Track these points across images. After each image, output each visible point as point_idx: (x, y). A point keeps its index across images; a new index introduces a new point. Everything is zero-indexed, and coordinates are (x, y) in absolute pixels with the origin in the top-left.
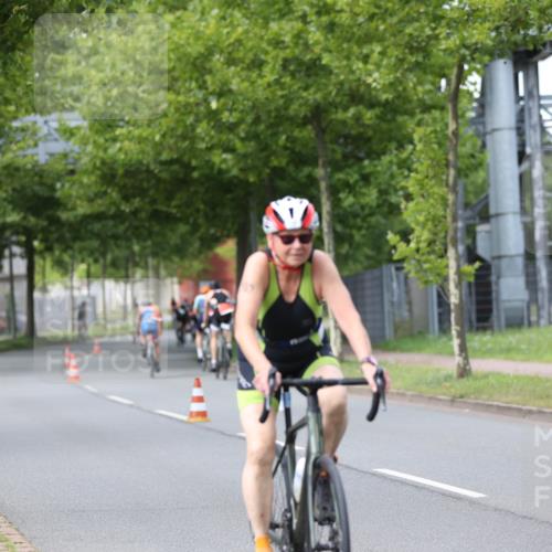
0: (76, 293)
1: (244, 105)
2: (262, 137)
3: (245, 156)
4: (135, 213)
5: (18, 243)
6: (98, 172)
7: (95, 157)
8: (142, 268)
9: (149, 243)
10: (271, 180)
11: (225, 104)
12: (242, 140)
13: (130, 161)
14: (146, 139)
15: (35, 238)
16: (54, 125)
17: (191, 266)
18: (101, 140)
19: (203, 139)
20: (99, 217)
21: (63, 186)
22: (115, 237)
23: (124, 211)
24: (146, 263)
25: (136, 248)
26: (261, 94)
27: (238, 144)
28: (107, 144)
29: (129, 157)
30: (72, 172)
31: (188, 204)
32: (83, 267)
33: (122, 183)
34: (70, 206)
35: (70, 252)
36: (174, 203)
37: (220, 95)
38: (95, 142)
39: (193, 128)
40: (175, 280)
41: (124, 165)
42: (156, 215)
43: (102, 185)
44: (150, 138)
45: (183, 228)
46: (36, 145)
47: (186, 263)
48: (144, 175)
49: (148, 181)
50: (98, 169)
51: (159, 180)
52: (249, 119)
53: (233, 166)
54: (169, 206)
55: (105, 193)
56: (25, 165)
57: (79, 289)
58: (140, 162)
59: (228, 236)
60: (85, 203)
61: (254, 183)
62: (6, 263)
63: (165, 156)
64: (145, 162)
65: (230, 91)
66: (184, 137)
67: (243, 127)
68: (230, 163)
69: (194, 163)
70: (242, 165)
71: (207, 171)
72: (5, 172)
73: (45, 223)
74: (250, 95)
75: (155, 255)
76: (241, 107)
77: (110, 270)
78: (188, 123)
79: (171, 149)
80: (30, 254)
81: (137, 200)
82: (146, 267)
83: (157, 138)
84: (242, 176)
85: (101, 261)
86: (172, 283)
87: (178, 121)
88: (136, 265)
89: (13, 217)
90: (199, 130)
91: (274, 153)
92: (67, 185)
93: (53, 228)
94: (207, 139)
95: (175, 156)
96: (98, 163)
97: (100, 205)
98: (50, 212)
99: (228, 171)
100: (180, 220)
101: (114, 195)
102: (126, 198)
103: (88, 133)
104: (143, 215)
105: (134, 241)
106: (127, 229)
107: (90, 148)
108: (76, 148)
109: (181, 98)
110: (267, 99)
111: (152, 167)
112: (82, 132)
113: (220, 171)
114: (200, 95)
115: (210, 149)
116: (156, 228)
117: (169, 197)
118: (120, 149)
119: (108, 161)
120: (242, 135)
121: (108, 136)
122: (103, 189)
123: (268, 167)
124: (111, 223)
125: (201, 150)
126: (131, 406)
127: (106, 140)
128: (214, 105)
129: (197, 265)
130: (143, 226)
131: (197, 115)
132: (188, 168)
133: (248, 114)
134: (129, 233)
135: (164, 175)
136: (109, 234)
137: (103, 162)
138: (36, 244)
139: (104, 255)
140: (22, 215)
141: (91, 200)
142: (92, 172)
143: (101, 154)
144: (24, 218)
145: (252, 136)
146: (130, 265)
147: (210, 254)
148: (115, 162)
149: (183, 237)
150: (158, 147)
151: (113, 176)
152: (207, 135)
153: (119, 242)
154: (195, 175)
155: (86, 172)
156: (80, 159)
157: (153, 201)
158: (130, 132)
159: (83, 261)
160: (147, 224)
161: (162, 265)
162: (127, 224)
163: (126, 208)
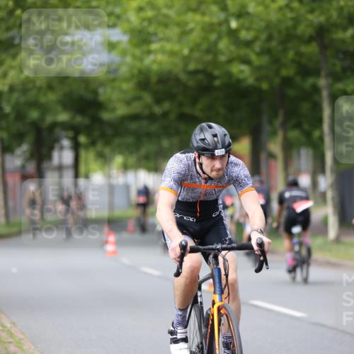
0: (113, 181)
2: (274, 52)
3: (259, 68)
4: (165, 115)
5: (67, 137)
6: (135, 80)
7: (133, 67)
10: (281, 89)
11: (243, 24)
12: (258, 54)
14: (177, 53)
18: (138, 53)
19: (224, 53)
20: (135, 117)
21: (105, 91)
22: (148, 135)
25: (165, 144)
26: (274, 17)
27: (253, 57)
30: (114, 80)
32: (119, 159)
33: (155, 89)
34: (110, 108)
36: (200, 106)
37: (239, 16)
38: (133, 54)
39: (216, 43)
42: (182, 117)
44: (180, 52)
48: (173, 83)
49: (177, 88)
50: (135, 77)
52: (263, 37)
53: (249, 76)
54: (193, 109)
57: (117, 177)
58: (170, 72)
59: (243, 135)
62: (56, 155)
63: (192, 67)
65: (248, 13)
66: (208, 51)
67: (258, 43)
68: (247, 74)
69: (216, 73)
71: (226, 80)
73: (88, 121)
74: (264, 16)
76: (257, 27)
77: (143, 162)
78: (212, 39)
80: (76, 147)
81: (167, 103)
83: (186, 52)
84: (256, 85)
85: (136, 153)
87: (205, 39)
89: (63, 117)
91: (284, 65)
92: (109, 90)
93: (96, 127)
94: (227, 53)
95: (200, 67)
96: (135, 71)
98: (93, 112)
99: (245, 80)
102: (158, 101)
103: (128, 46)
104: (172, 116)
107: (129, 59)
108: (118, 60)
109: (207, 19)
110: (279, 20)
111: (181, 77)
112: (122, 46)
113: (239, 81)
114: (222, 16)
115: (230, 61)
117: (194, 101)
118: (154, 61)
120: (258, 50)
121: (144, 49)
122: (139, 94)
123: (279, 77)
124: (144, 123)
125: (222, 63)
127: (143, 53)
128: (234, 24)
131: (219, 33)
132: (211, 77)
133: (262, 33)
135: (191, 83)
138: (83, 139)
139: (137, 149)
140: (71, 115)
141: (128, 103)
142: (130, 80)
143: (138, 64)
144: (73, 118)
145: (266, 51)
150: (186, 60)
154: (217, 83)
155: (127, 80)
157: (181, 105)
158: (163, 47)
159: (121, 153)
160: (174, 125)
163: (157, 110)
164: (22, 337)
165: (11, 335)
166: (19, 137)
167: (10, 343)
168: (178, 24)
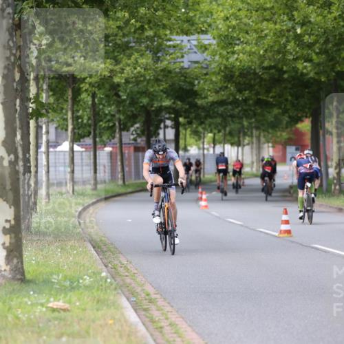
0: (206, 152)
1: (318, 31)
2: (330, 52)
3: (318, 64)
4: (245, 101)
5: (170, 119)
6: (223, 74)
7: (221, 64)
8: (249, 136)
9: (253, 120)
10: (335, 80)
11: (305, 30)
12: (317, 54)
13: (243, 66)
14: (254, 53)
15: (181, 116)
16: (195, 43)
17: (281, 135)
18: (225, 53)
19: (291, 53)
20: (222, 103)
21: (199, 83)
22: (232, 116)
23: (238, 99)
24: (252, 133)
25: (245, 123)
26: (330, 25)
27: (314, 57)
28: (229, 56)
29: (243, 64)
31: (280, 96)
32: (211, 135)
33: (237, 81)
34: (203, 96)
35: (203, 126)
36: (271, 95)
37: (303, 25)
38: (220, 54)
39: (285, 46)
40: (270, 145)
41: (239, 69)
42: (259, 102)
43: (225, 82)
44: (257, 52)
45: (276, 111)
46: (183, 57)
47: (279, 134)
48: (252, 76)
49: (255, 80)
50: (222, 71)
51: (262, 79)
52: (322, 41)
53: (311, 71)
54: (267, 97)
55: (226, 87)
56: (175, 69)
57: (208, 149)
58: (250, 68)
59: (306, 117)
60: (214, 94)
61: (324, 82)
62: (161, 132)
63: (266, 64)
64: (253, 67)
65: (310, 22)
66: (279, 52)
67: (318, 45)
68: (309, 69)
69: (285, 68)
70: (316, 70)
71: (294, 74)
72: (162, 73)
73: (187, 107)
74: (323, 25)
75: (257, 128)
76: (317, 33)
77: (228, 138)
78: (282, 42)
79: (270, 60)
80: (177, 126)
81: (247, 92)
82: (251, 136)
83: (261, 52)
84: (316, 77)
85: (223, 131)
86: (269, 147)
87: (275, 42)
88: (245, 134)
89: (167, 103)
90: (288, 47)
91: (338, 62)
92: (202, 82)
93: (192, 110)
94: (294, 53)
95: (273, 64)
96: (222, 68)
97: (223, 96)
98: (190, 100)
99: (307, 74)
100: (275, 105)
101: (232, 88)
102: (240, 91)
103: (216, 48)
104: (251, 102)
105: (244, 119)
106: (240, 111)
107: (217, 58)
108: (209, 58)
109: (278, 26)
110: (334, 27)
111: (257, 71)
112: (213, 47)
113: (302, 74)
114: (290, 24)
115: (296, 59)
116: (259, 111)
117: (268, 91)
118: (237, 59)
119: (229, 66)
120: (317, 51)
121: (229, 50)
122: (225, 85)
123: (334, 72)
124: (230, 107)
125: (290, 60)
126: (242, 225)
127: (228, 53)
128: (299, 31)
129: (285, 135)
130: (251, 110)
131: (287, 37)
132: (281, 72)
133: (321, 37)
134: (241, 114)
135: (265, 76)
136: (229, 114)
137: (226, 67)
138: (181, 120)
139: (225, 128)
140: (173, 101)
141: (217, 92)
142: (219, 73)
143: (224, 62)
144: (174, 103)
145: (324, 51)
146: (242, 134)
147: (294, 129)
148: (234, 67)
149: (276, 117)
150: (262, 58)
151: (232, 76)
152: (294, 50)
153: (234, 119)
154: (286, 76)
155: (214, 73)
156: (210, 65)
157: (258, 93)
158: (244, 48)
159: (211, 132)
160: (253, 108)
161: (262, 134)
162: (240, 108)
163: (239, 97)
164: (135, 271)
165: (128, 270)
166: (133, 118)
167: (127, 276)
168: (255, 31)
